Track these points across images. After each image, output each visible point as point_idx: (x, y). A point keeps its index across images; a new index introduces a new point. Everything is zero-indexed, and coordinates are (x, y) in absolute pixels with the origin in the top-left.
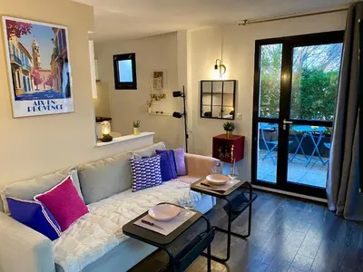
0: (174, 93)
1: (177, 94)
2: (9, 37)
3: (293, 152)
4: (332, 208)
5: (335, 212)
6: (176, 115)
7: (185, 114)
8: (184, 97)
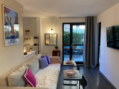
0: (35, 37)
1: (35, 38)
2: (4, 13)
3: (74, 54)
4: (85, 66)
5: (86, 67)
6: (35, 45)
7: (38, 44)
8: (38, 39)
